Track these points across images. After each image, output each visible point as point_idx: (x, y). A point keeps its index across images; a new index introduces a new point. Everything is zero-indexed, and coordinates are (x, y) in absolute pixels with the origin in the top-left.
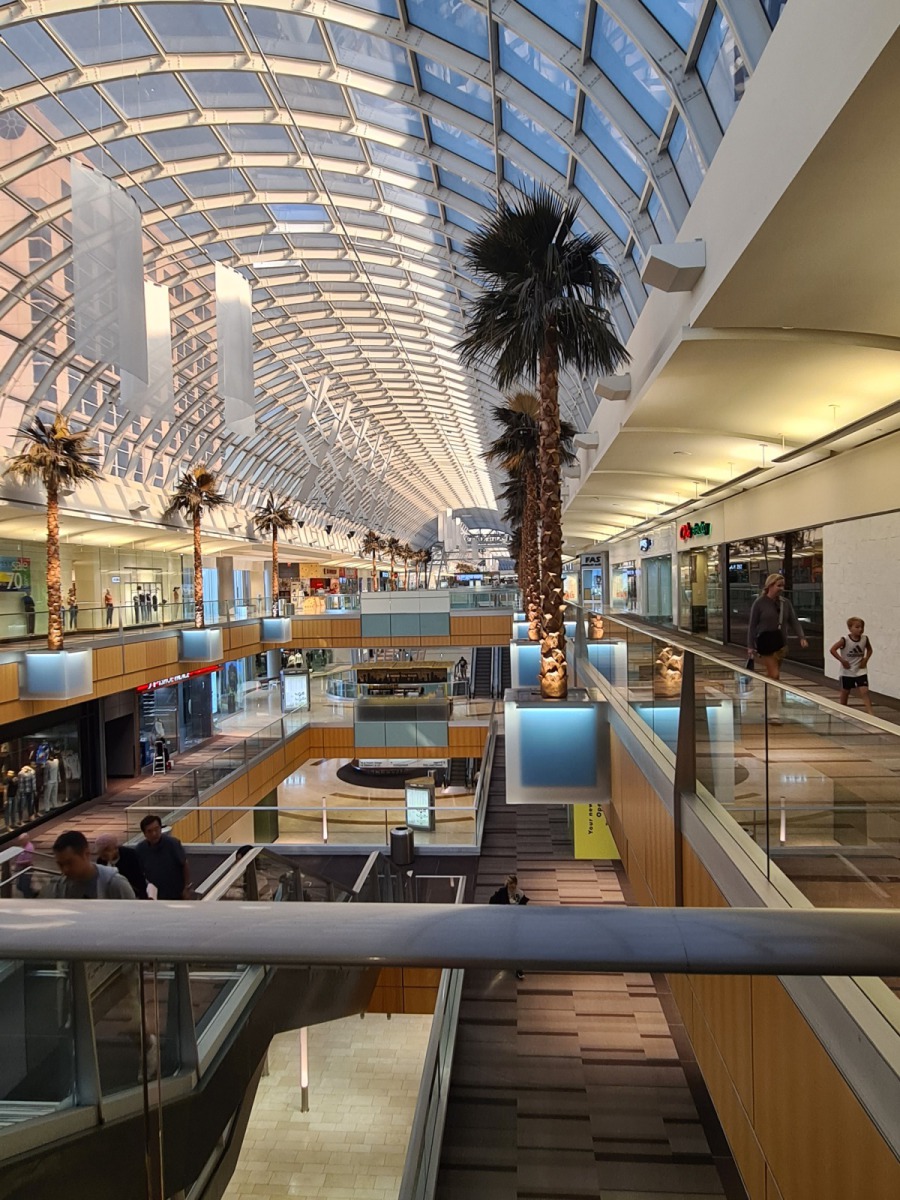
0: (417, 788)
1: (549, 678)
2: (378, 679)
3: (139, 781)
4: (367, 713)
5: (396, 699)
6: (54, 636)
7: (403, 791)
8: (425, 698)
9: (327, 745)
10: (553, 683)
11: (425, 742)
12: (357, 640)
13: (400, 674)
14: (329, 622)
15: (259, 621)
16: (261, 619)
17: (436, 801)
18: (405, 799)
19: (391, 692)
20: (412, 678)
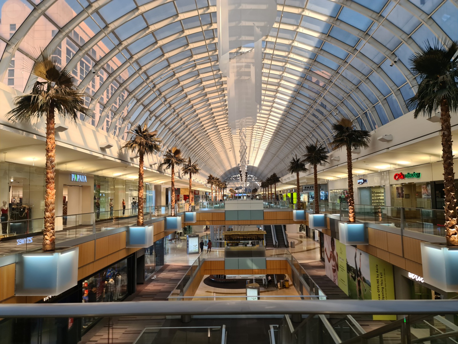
0: (252, 288)
1: (453, 237)
2: (234, 239)
3: (147, 285)
4: (229, 254)
5: (240, 247)
6: (140, 219)
7: (245, 289)
8: (255, 247)
9: (212, 268)
10: (455, 240)
11: (255, 267)
12: (223, 221)
13: (244, 236)
14: (211, 214)
15: (183, 213)
16: (184, 212)
17: (260, 293)
18: (246, 293)
19: (237, 245)
20: (249, 238)
